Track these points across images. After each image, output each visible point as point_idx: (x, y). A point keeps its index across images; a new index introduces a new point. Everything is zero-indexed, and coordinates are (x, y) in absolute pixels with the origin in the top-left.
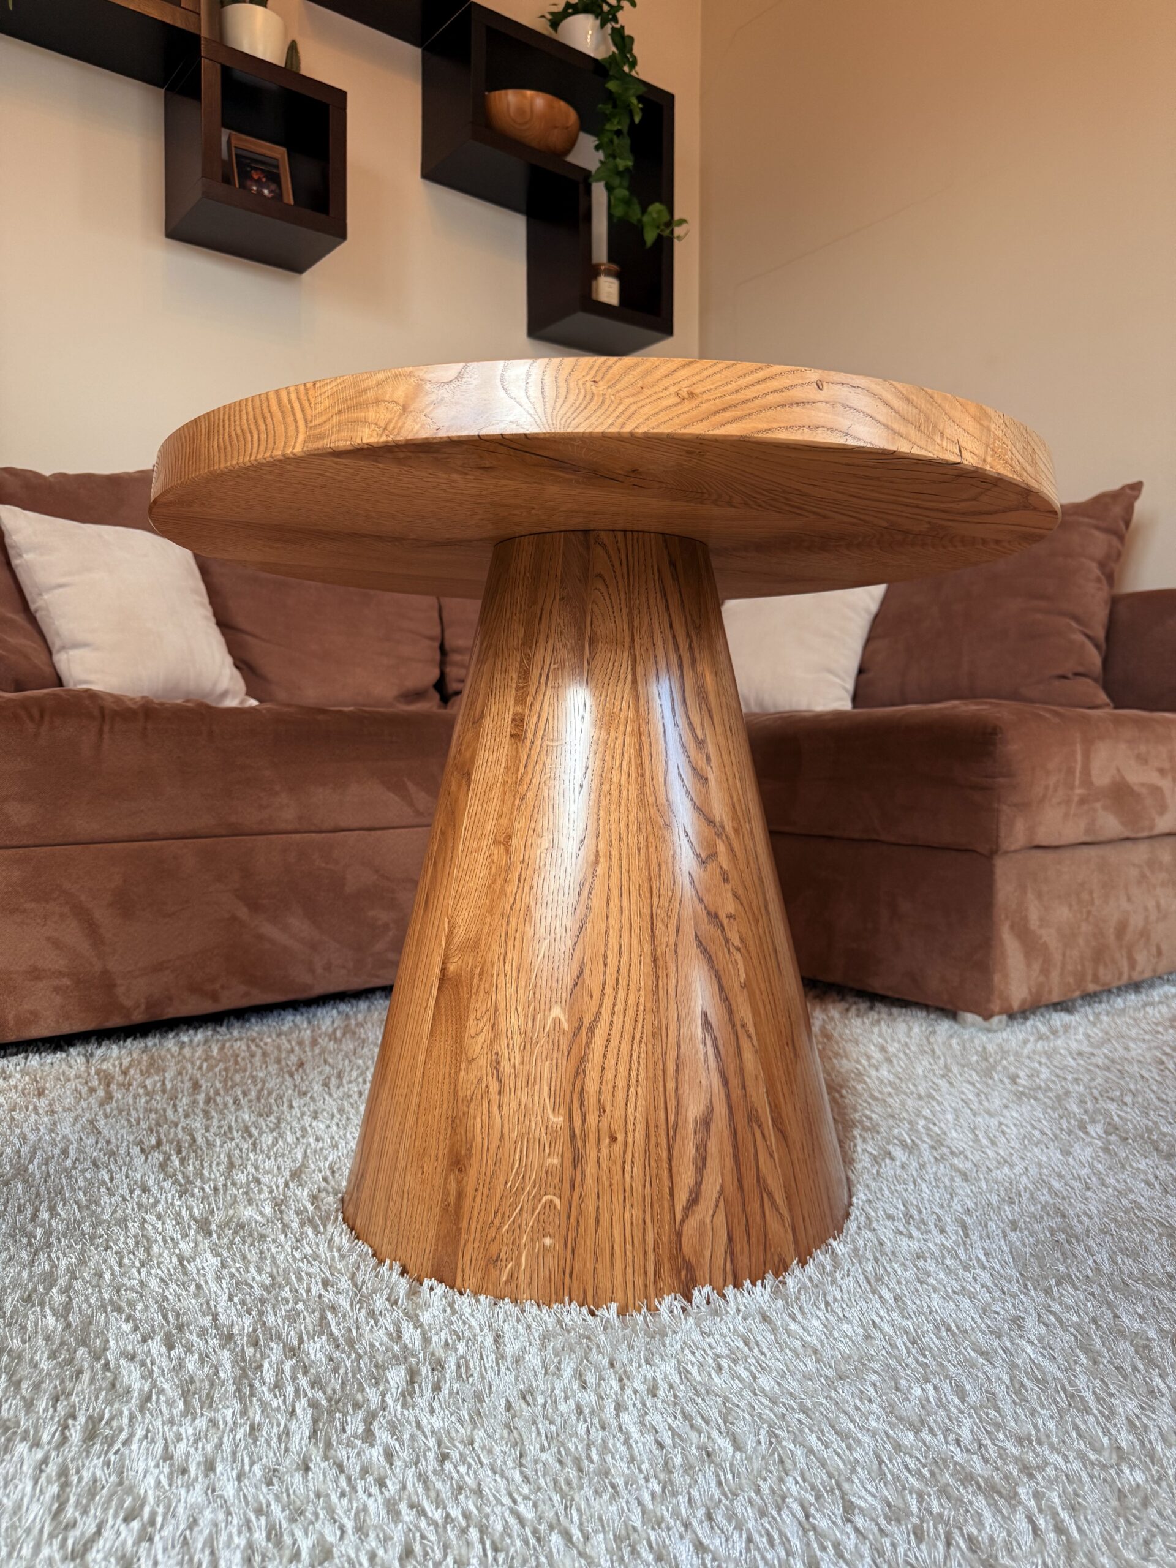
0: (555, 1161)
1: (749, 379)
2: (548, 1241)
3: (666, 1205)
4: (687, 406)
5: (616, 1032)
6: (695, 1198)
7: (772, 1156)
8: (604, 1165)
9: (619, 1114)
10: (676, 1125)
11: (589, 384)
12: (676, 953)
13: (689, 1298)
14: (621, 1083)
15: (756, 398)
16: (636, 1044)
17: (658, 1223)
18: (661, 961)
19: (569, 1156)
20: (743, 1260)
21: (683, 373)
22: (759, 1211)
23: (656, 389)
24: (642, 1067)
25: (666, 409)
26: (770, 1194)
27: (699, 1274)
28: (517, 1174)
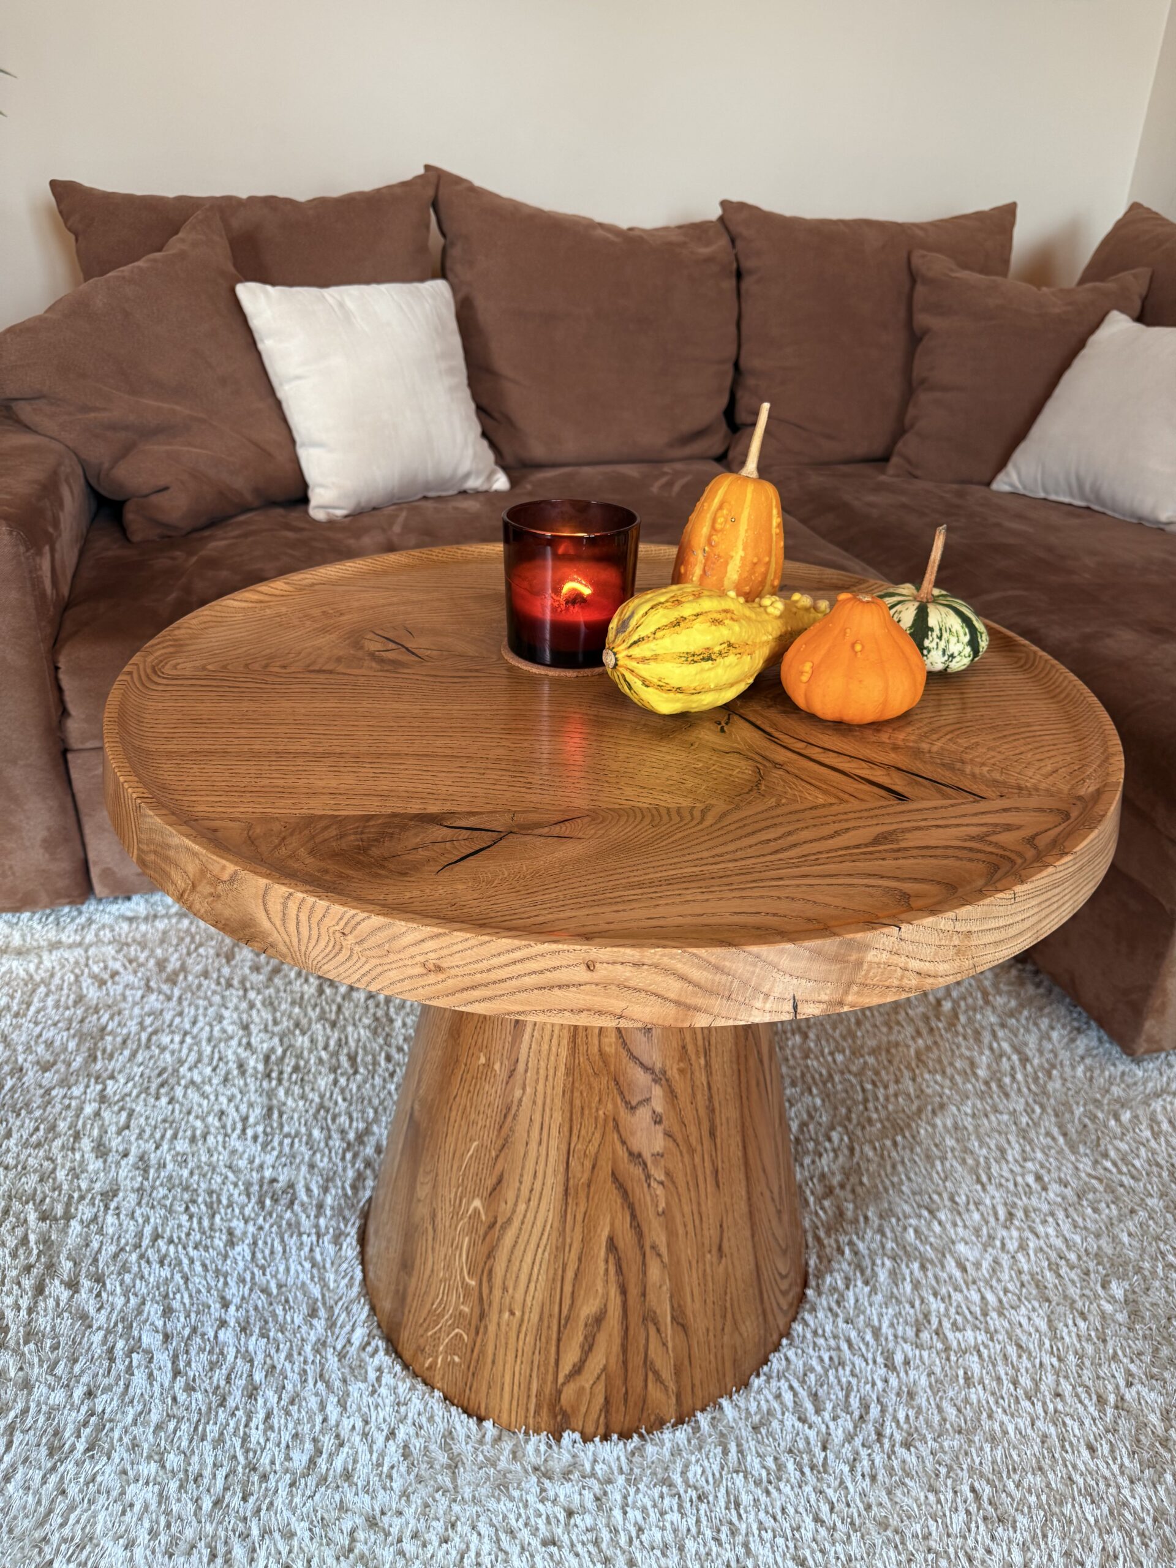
0: (466, 1309)
1: (503, 959)
2: (457, 1359)
3: (551, 1370)
4: (432, 978)
5: (524, 1236)
6: (578, 1370)
7: (664, 1344)
8: (503, 1327)
9: (519, 1296)
10: (568, 1319)
11: (338, 935)
12: (589, 1186)
13: (558, 1439)
14: (524, 1278)
15: (510, 978)
16: (540, 1251)
17: (543, 1381)
18: (572, 1191)
19: (477, 1311)
20: (618, 1419)
21: (430, 945)
22: (641, 1384)
23: (401, 955)
24: (544, 1267)
25: (411, 977)
26: (656, 1373)
27: (573, 1420)
28: (440, 1303)
